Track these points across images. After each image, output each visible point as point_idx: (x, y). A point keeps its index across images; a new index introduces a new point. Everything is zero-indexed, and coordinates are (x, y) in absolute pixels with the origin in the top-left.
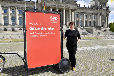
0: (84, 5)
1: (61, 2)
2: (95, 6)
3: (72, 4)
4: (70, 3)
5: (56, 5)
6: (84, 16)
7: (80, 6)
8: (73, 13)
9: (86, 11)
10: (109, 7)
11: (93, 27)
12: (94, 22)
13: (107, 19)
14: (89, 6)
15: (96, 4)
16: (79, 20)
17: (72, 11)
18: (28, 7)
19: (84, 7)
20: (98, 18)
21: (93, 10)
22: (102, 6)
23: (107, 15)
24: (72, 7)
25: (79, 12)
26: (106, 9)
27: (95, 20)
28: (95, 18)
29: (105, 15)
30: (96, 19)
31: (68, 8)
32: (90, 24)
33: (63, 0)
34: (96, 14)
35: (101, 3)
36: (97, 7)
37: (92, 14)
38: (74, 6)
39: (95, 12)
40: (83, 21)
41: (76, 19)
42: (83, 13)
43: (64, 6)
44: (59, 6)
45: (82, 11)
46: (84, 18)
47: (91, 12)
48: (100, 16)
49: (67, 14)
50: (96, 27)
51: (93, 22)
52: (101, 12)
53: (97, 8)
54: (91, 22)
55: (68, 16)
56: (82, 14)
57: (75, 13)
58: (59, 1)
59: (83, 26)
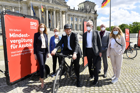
0: (74, 8)
1: (51, 2)
2: (84, 9)
3: (62, 5)
4: (60, 4)
5: (45, 6)
6: (74, 19)
7: (70, 8)
8: (64, 16)
9: (76, 14)
10: (96, 11)
13: (95, 22)
14: (78, 9)
15: (85, 6)
16: (69, 23)
17: (63, 13)
18: (10, 5)
19: (74, 9)
21: (83, 13)
22: (91, 10)
23: (96, 19)
24: (63, 9)
25: (69, 15)
26: (94, 13)
29: (93, 19)
31: (58, 10)
32: (80, 28)
33: (53, 1)
34: (86, 17)
35: (90, 7)
36: (86, 10)
37: (82, 17)
38: (65, 8)
39: (84, 15)
40: (73, 24)
42: (74, 15)
43: (55, 8)
44: (48, 7)
45: (72, 13)
46: (74, 21)
47: (81, 15)
49: (58, 16)
52: (90, 15)
53: (86, 12)
54: (81, 25)
55: (58, 19)
56: (72, 17)
57: (66, 15)
58: (48, 1)
59: (74, 30)
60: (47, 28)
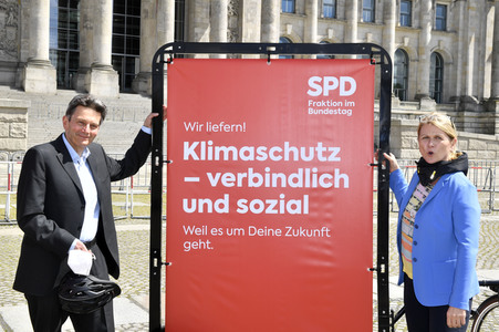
6: (349, 6)
11: (423, 103)
12: (438, 59)
20: (474, 23)
27: (446, 42)
28: (441, 27)
30: (455, 32)
41: (284, 25)
46: (346, 19)
48: (486, 11)
50: (453, 99)
51: (427, 57)
54: (413, 55)
60: (99, 67)
